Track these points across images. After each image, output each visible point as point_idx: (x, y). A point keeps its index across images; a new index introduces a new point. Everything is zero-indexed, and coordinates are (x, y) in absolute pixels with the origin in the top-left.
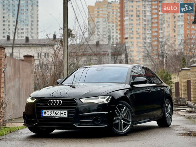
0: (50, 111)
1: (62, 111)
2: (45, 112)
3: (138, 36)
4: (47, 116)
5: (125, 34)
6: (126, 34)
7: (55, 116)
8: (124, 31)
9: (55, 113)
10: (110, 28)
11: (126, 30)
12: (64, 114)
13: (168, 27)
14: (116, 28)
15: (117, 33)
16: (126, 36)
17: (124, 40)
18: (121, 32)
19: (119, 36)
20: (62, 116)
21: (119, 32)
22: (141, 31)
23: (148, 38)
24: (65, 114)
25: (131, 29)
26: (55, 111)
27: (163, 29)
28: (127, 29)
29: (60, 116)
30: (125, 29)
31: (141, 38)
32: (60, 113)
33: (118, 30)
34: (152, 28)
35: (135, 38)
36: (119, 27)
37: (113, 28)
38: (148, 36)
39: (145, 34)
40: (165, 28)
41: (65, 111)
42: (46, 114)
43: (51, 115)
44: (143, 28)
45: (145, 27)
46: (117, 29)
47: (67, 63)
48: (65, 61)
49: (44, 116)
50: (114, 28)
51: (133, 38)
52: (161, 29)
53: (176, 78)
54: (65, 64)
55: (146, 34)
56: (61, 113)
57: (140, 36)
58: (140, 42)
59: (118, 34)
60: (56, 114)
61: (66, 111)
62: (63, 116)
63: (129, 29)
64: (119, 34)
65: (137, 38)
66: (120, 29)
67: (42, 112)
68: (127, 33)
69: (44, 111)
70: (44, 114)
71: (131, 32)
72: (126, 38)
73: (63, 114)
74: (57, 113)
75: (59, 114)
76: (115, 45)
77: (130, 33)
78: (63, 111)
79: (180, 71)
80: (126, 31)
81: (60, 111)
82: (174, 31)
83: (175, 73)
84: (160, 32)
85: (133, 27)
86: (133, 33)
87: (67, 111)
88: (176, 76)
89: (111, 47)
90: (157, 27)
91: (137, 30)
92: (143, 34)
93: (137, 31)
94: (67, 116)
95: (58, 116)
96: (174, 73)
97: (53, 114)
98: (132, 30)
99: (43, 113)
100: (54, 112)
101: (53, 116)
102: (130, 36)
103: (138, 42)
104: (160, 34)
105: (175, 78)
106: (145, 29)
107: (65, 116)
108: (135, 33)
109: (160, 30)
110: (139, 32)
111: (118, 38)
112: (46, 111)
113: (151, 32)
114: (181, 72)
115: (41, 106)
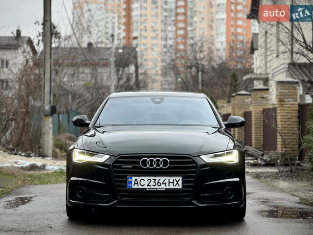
0: (146, 178)
1: (171, 179)
2: (136, 179)
3: (154, 34)
4: (140, 187)
5: (133, 31)
6: (135, 31)
7: (157, 187)
8: (131, 26)
9: (156, 182)
10: (109, 20)
11: (135, 24)
12: (175, 183)
13: (201, 22)
14: (118, 21)
15: (120, 29)
16: (135, 34)
17: (131, 40)
18: (126, 27)
19: (123, 34)
20: (171, 186)
21: (123, 27)
22: (159, 26)
23: (171, 39)
24: (177, 183)
25: (142, 23)
26: (157, 179)
27: (194, 24)
28: (137, 23)
29: (167, 187)
30: (133, 23)
31: (160, 38)
32: (167, 181)
33: (122, 24)
34: (176, 22)
35: (149, 39)
36: (124, 20)
37: (113, 20)
38: (170, 35)
39: (165, 31)
40: (196, 22)
41: (177, 179)
42: (137, 183)
43: (148, 185)
44: (162, 21)
45: (166, 20)
46: (120, 23)
47: (49, 81)
48: (46, 78)
49: (133, 187)
50: (116, 20)
51: (146, 37)
52: (191, 24)
53: (225, 108)
54: (46, 83)
55: (167, 32)
56: (169, 183)
57: (157, 35)
58: (157, 45)
59: (121, 31)
60: (159, 184)
61: (179, 179)
62: (174, 187)
63: (139, 24)
64: (124, 31)
65: (153, 38)
66: (125, 24)
67: (129, 180)
68: (137, 30)
69: (134, 178)
70: (135, 183)
71: (142, 27)
72: (135, 38)
73: (173, 183)
74: (161, 181)
75: (166, 184)
76: (121, 51)
77: (141, 30)
78: (174, 178)
79: (234, 96)
80: (135, 26)
81: (167, 179)
82: (211, 27)
83: (223, 99)
84: (189, 28)
85: (146, 20)
86: (146, 30)
87: (181, 178)
88: (224, 103)
89: (115, 53)
90: (185, 21)
91: (153, 25)
92: (162, 31)
93: (152, 27)
94: (181, 187)
95: (163, 186)
96: (221, 99)
97: (152, 183)
98: (145, 25)
99: (131, 182)
100: (155, 180)
101: (152, 187)
102: (141, 34)
103: (153, 45)
104: (189, 32)
105: (223, 107)
106: (165, 24)
107: (177, 187)
108: (149, 29)
109: (189, 26)
110: (155, 28)
111: (121, 37)
112: (139, 179)
113: (174, 29)
114: (235, 98)
115: (124, 168)
